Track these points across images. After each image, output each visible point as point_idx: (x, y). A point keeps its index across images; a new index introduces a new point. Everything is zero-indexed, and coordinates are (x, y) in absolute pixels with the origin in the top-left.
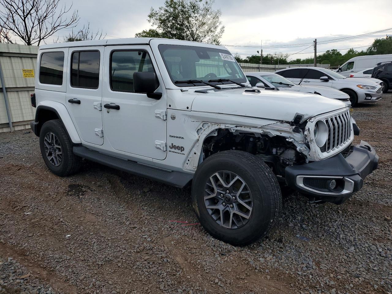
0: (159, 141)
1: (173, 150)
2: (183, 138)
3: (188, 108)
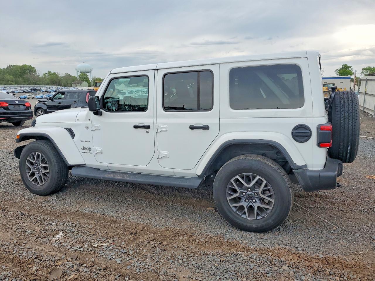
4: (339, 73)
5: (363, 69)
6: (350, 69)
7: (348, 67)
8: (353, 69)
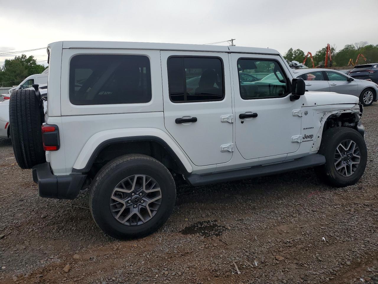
0: (295, 136)
1: (306, 140)
2: (313, 128)
3: (315, 104)
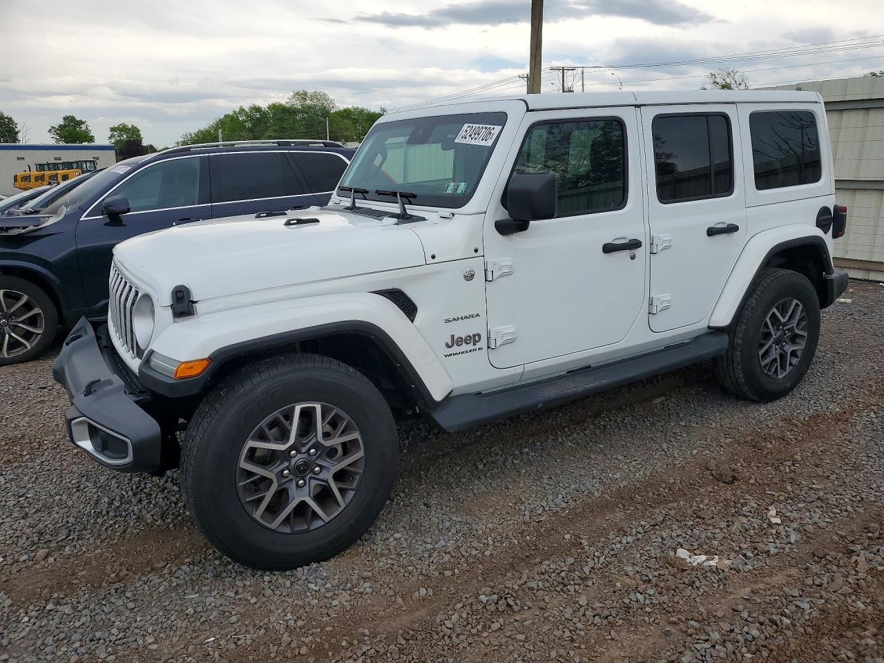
4: (61, 137)
5: (113, 129)
6: (84, 127)
7: (78, 122)
8: (89, 128)
